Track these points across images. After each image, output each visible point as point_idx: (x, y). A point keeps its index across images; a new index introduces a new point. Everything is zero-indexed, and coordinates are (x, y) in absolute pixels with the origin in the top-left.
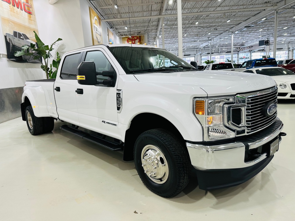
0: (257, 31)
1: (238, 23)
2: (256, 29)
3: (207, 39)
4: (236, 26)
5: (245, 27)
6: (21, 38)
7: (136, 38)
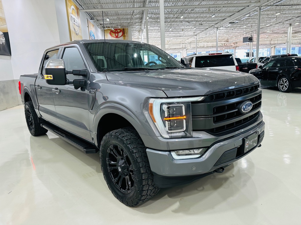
0: (241, 28)
1: (223, 18)
2: (240, 25)
3: (193, 34)
4: (221, 21)
5: (230, 23)
7: (119, 31)
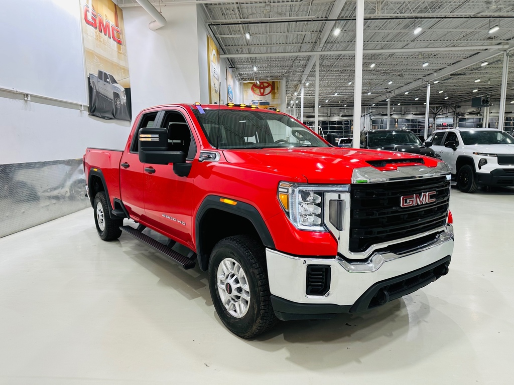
3: (384, 91)
6: (107, 82)
7: (267, 85)
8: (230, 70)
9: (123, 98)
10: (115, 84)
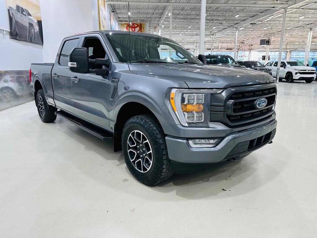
1: (245, 19)
4: (242, 22)
5: (251, 24)
6: (24, 14)
7: (136, 25)
8: (112, 13)
9: (37, 28)
10: (30, 17)
